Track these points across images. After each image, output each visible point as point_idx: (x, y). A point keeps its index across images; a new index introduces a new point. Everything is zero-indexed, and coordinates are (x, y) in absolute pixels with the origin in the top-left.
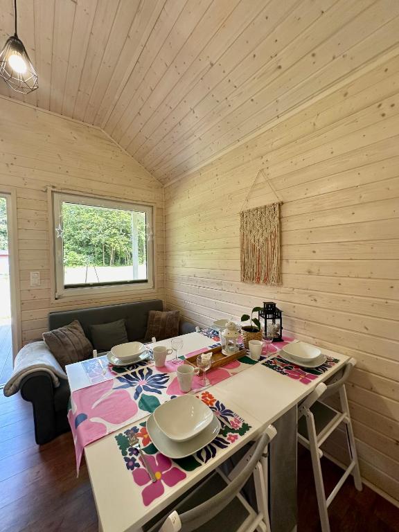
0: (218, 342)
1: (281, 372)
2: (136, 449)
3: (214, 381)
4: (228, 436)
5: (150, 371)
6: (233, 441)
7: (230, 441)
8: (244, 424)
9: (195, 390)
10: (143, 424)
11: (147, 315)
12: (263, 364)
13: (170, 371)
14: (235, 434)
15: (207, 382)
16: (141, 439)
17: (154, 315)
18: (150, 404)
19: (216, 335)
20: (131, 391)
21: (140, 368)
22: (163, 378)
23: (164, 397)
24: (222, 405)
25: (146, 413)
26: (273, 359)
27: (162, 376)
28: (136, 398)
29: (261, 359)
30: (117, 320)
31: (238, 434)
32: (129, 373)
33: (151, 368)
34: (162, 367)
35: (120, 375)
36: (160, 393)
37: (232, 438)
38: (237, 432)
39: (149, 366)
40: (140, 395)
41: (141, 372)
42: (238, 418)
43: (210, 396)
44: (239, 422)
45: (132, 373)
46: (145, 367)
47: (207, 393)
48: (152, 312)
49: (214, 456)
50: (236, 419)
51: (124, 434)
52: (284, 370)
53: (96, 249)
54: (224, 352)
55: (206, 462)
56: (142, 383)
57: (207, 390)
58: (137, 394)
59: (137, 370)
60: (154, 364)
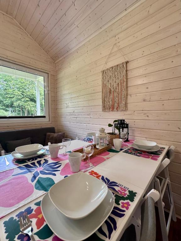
0: (92, 143)
1: (137, 155)
2: (27, 235)
3: (96, 164)
4: (121, 204)
5: (46, 161)
6: (127, 208)
7: (124, 209)
8: (129, 191)
9: (83, 170)
10: (38, 204)
11: (45, 135)
12: (123, 152)
13: (62, 160)
14: (126, 201)
15: (91, 164)
16: (34, 221)
17: (50, 135)
18: (45, 184)
19: (90, 140)
20: (29, 176)
21: (39, 159)
22: (56, 165)
23: (58, 178)
24: (106, 178)
25: (42, 192)
26: (128, 149)
27: (56, 164)
28: (33, 181)
29: (121, 150)
30: (26, 138)
31: (128, 201)
32: (29, 163)
33: (47, 159)
34: (55, 158)
35: (21, 165)
36: (55, 175)
37: (126, 205)
38: (127, 199)
39: (45, 158)
40: (37, 178)
41: (39, 163)
42: (123, 187)
43: (96, 173)
44: (125, 191)
45: (31, 164)
46: (42, 159)
47: (93, 171)
48: (48, 133)
49: (115, 228)
50: (121, 188)
51: (15, 218)
52: (138, 154)
53: (17, 109)
54: (97, 147)
55: (109, 238)
56: (39, 169)
57: (92, 170)
58: (35, 177)
59: (36, 161)
60: (50, 156)
